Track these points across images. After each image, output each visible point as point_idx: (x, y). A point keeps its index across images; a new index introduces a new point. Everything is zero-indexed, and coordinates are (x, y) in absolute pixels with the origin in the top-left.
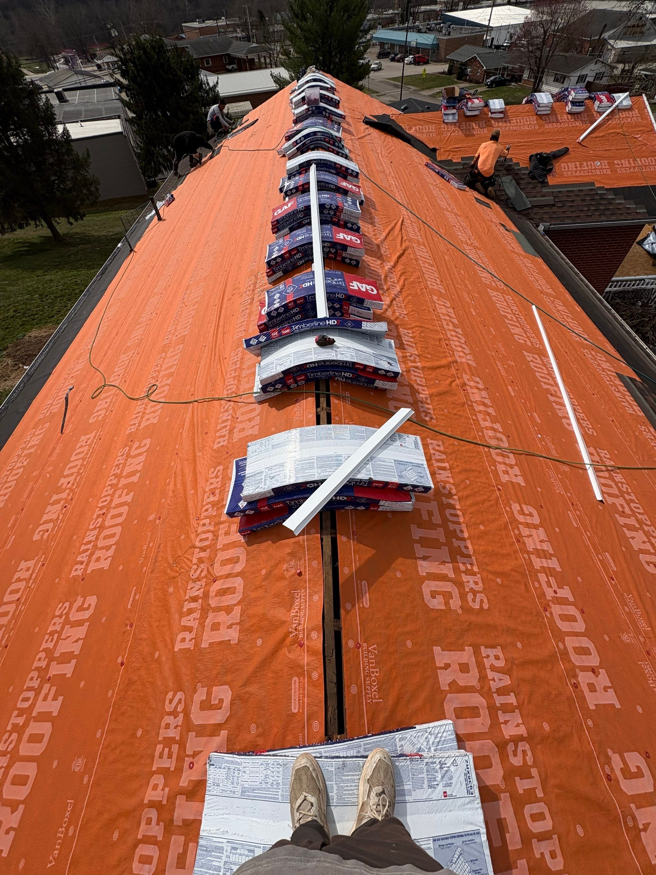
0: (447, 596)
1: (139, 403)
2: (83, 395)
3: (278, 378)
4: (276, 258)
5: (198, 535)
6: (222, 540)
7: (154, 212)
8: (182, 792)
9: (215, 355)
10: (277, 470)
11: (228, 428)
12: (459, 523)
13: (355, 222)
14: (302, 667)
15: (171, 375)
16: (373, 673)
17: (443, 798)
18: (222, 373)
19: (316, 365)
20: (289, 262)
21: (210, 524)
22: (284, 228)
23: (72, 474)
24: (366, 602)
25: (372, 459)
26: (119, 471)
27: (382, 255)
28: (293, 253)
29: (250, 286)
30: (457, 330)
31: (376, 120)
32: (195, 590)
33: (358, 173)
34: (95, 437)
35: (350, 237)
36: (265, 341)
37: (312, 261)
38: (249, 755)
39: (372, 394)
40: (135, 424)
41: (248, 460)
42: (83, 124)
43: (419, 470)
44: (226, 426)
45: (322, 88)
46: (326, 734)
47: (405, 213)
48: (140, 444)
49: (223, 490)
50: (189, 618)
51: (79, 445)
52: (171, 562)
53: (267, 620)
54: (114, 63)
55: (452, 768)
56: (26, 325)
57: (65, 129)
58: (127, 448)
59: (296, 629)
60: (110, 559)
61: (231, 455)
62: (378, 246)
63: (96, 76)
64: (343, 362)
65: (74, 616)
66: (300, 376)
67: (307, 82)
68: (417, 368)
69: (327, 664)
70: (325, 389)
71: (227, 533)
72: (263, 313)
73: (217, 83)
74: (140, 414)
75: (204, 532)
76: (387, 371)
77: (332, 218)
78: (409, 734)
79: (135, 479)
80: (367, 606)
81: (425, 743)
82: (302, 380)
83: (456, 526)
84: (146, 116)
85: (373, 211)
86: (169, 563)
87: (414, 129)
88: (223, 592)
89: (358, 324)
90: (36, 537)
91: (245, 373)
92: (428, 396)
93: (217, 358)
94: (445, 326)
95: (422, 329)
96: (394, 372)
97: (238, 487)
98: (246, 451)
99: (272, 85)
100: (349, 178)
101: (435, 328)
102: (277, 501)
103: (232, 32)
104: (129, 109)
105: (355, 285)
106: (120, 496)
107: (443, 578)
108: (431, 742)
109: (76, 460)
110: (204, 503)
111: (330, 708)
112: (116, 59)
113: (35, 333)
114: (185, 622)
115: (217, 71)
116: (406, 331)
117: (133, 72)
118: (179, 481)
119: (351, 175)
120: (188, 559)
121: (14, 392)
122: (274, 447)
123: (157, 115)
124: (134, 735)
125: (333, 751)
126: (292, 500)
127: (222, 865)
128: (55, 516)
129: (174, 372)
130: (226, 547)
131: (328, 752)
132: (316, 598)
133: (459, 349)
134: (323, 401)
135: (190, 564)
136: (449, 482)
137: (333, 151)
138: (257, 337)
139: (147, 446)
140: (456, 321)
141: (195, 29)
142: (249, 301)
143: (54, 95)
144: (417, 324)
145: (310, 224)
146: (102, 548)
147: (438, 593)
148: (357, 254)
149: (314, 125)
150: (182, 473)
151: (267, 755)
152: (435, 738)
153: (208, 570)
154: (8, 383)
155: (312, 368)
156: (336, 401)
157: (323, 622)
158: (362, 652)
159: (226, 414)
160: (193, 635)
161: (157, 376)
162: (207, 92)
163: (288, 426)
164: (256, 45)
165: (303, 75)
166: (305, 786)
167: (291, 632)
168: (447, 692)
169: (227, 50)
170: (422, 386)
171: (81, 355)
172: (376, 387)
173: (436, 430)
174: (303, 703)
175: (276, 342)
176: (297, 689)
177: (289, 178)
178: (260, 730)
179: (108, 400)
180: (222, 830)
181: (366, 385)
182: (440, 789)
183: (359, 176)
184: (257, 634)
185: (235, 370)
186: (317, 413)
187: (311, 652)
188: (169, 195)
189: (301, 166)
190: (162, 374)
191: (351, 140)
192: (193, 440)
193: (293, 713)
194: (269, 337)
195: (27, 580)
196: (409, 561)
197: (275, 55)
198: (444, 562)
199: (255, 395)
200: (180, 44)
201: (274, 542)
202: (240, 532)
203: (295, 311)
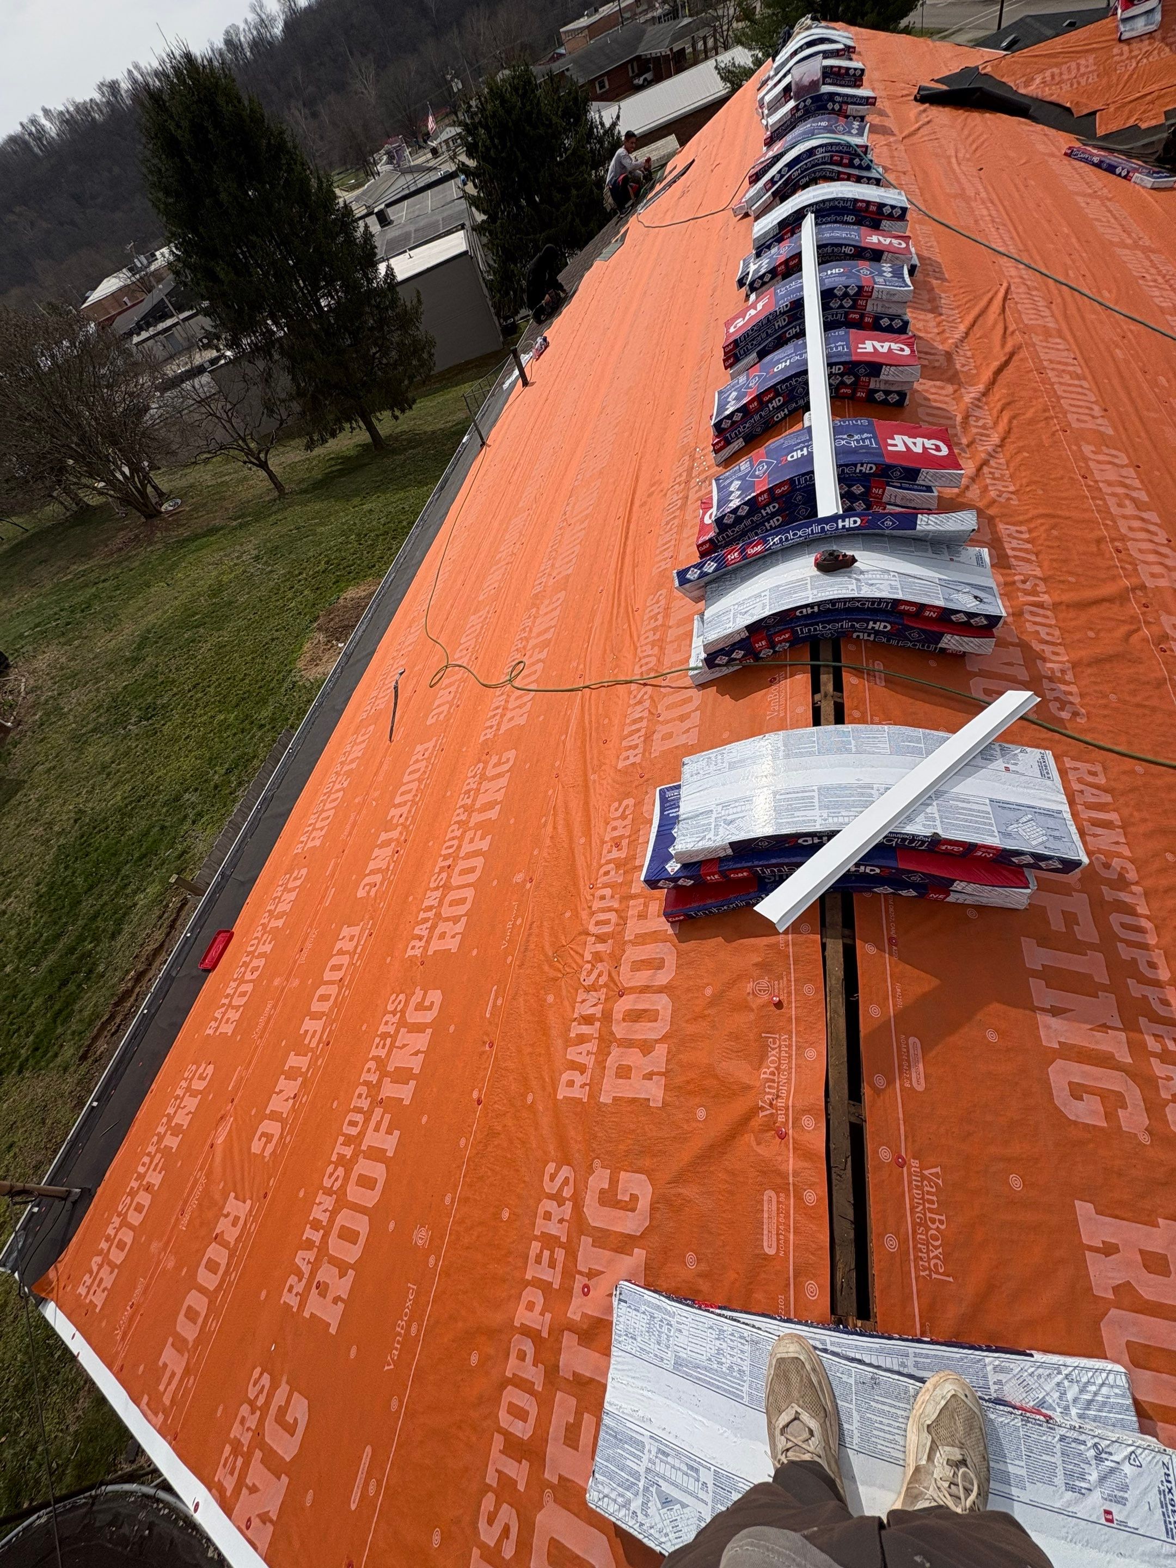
0: (1113, 1101)
1: (498, 691)
2: (418, 682)
3: (737, 638)
4: (733, 414)
5: (594, 913)
6: (633, 928)
7: (516, 372)
8: (571, 1327)
9: (619, 605)
10: (739, 809)
11: (643, 732)
12: (1145, 947)
13: (899, 312)
14: (785, 1176)
15: (546, 644)
16: (933, 1221)
17: (1103, 1521)
18: (631, 636)
19: (816, 609)
20: (757, 417)
21: (612, 897)
22: (746, 354)
23: (405, 803)
24: (917, 1078)
25: (939, 794)
26: (469, 801)
27: (956, 373)
28: (766, 399)
29: (680, 475)
30: (1145, 515)
31: (945, 88)
32: (589, 1005)
33: (904, 210)
34: (435, 746)
35: (886, 345)
36: (715, 571)
37: (807, 408)
38: (687, 1305)
39: (933, 664)
40: (491, 727)
41: (683, 790)
42: (412, 253)
43: (1051, 823)
44: (638, 730)
45: (827, 54)
46: (833, 1310)
47: (1013, 272)
48: (500, 759)
49: (635, 840)
50: (579, 1049)
51: (414, 758)
52: (550, 954)
53: (716, 1077)
54: (453, 139)
55: (1127, 1468)
56: (340, 583)
57: (389, 268)
58: (481, 765)
59: (771, 1105)
60: (459, 937)
61: (648, 780)
62: (948, 355)
63: (430, 169)
64: (873, 601)
65: (414, 1017)
66: (781, 633)
67: (795, 53)
68: (1041, 605)
69: (834, 1182)
70: (830, 658)
71: (642, 916)
72: (707, 520)
73: (618, 117)
74: (500, 711)
75: (604, 910)
76: (971, 615)
77: (847, 314)
78: (1016, 1363)
79: (493, 814)
80: (920, 1088)
81: (1056, 1395)
82: (785, 640)
83: (1136, 953)
84: (503, 212)
85: (935, 282)
86: (546, 955)
87: (1038, 81)
88: (635, 1016)
89: (908, 520)
90: (361, 893)
91: (672, 634)
92: (1068, 665)
93: (622, 610)
94: (1114, 510)
95: (1053, 521)
96: (987, 617)
97: (665, 837)
98: (680, 773)
99: (718, 88)
100: (885, 224)
101: (1086, 516)
102: (739, 865)
103: (646, 12)
104: (477, 208)
105: (899, 443)
106: (472, 841)
107: (1104, 1060)
108: (1070, 1396)
109: (410, 782)
110: (603, 861)
111: (840, 1265)
112: (459, 130)
113: (352, 593)
114: (572, 1054)
115: (617, 95)
116: (1013, 528)
117: (484, 145)
118: (561, 822)
119: (890, 217)
120: (577, 953)
121: (330, 681)
122: (732, 766)
123: (520, 207)
124: (497, 1216)
125: (849, 1346)
126: (767, 866)
127: (642, 1470)
128: (383, 865)
129: (550, 641)
130: (642, 939)
131: (839, 1345)
132: (811, 1054)
133: (1152, 558)
134: (827, 680)
135: (580, 961)
136: (1119, 855)
137: (849, 178)
138: (699, 566)
139: (511, 763)
140: (1143, 496)
141: (581, 30)
142: (679, 502)
143: (374, 217)
144: (1041, 511)
145: (802, 334)
146: (447, 919)
147: (1092, 1091)
148: (903, 378)
149: (811, 134)
150: (566, 807)
151: (719, 1315)
152: (1082, 1391)
153: (610, 975)
154: (320, 669)
155: (807, 617)
156: (854, 680)
157: (827, 1102)
158: (910, 1174)
159: (639, 708)
160: (586, 1078)
161: (524, 648)
162: (600, 141)
163: (755, 729)
164: (690, 20)
165: (784, 43)
166: (796, 1394)
167: (762, 1108)
168: (1109, 1304)
169: (636, 49)
170: (1053, 644)
171: (413, 620)
172: (943, 650)
173: (1088, 739)
174: (787, 1241)
175: (735, 571)
176: (774, 1214)
177: (758, 255)
178: (703, 1267)
179: (453, 689)
180: (641, 1413)
181: (919, 646)
182: (1095, 1503)
183: (908, 217)
184: (697, 1100)
185: (655, 630)
186: (814, 704)
187: (802, 1152)
188: (539, 340)
189: (783, 224)
190: (532, 642)
191: (888, 145)
192: (584, 753)
193: (766, 1254)
194: (721, 563)
195: (352, 954)
196: (1014, 1013)
197: (725, 27)
198: (1104, 1027)
199: (691, 673)
200: (557, 67)
201: (728, 940)
202: (667, 915)
203: (770, 509)
